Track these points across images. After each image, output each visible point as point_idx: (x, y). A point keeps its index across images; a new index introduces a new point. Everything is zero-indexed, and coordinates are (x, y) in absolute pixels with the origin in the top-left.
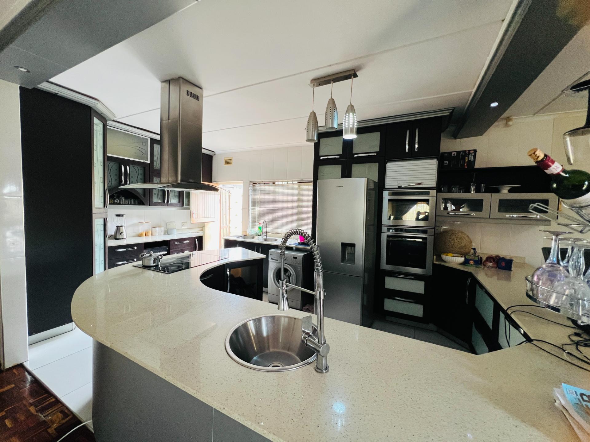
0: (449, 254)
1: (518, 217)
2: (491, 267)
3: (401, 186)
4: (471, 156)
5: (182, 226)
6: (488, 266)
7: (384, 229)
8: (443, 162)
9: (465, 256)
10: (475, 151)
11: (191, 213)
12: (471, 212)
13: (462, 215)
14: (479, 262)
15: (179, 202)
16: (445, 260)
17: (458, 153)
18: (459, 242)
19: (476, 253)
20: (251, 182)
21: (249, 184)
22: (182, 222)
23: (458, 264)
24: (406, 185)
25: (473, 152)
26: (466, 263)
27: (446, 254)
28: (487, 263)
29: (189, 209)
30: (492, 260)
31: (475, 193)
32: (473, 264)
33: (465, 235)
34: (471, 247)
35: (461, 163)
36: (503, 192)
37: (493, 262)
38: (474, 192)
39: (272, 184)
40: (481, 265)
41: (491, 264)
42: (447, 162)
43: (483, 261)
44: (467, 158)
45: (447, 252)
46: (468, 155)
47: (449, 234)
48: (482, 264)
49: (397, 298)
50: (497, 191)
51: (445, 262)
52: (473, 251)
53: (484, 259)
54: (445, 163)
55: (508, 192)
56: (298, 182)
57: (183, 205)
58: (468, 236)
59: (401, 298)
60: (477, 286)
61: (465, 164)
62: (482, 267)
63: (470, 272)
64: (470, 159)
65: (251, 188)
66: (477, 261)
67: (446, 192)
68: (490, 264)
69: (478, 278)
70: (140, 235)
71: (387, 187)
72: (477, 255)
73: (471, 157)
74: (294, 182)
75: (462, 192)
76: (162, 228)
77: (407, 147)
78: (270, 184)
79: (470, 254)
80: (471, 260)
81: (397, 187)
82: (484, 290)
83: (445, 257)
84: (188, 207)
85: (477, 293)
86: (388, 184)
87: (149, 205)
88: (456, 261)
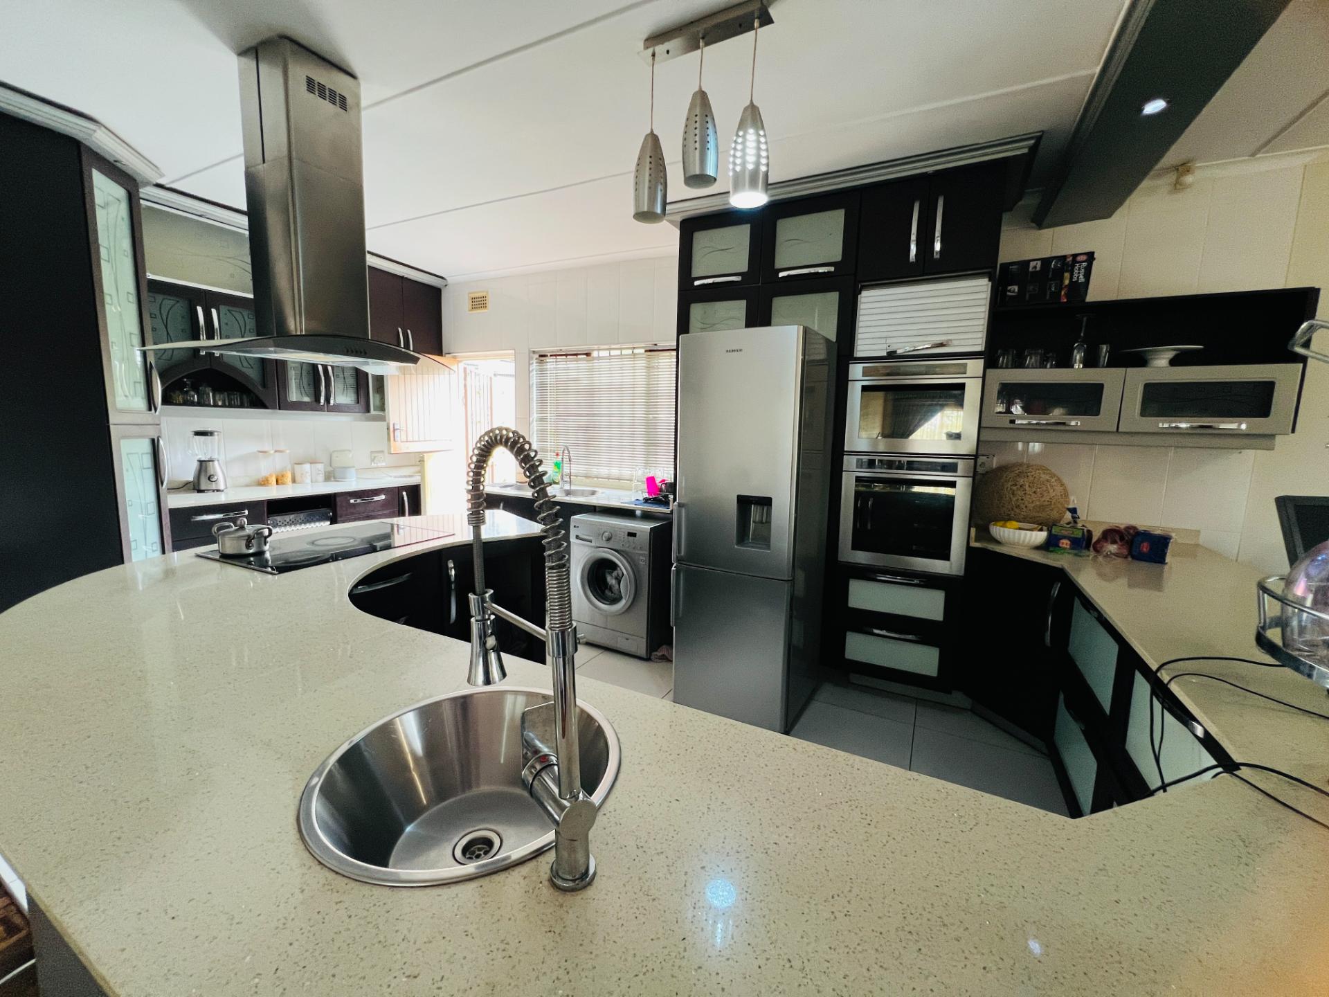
0: (1008, 524)
1: (1192, 428)
2: (1114, 554)
3: (895, 352)
4: (1079, 269)
5: (373, 460)
6: (1105, 553)
7: (850, 462)
8: (1007, 289)
9: (1048, 529)
10: (1091, 256)
11: (388, 429)
12: (1071, 417)
13: (1047, 424)
14: (1084, 543)
15: (358, 402)
16: (998, 537)
17: (1046, 262)
18: (1035, 492)
19: (1078, 520)
20: (534, 352)
21: (530, 358)
22: (372, 452)
23: (1028, 549)
24: (908, 349)
25: (1084, 258)
26: (1050, 545)
27: (1001, 523)
28: (1105, 544)
29: (383, 419)
30: (1117, 538)
31: (1083, 367)
32: (1068, 547)
33: (1053, 475)
34: (1066, 506)
35: (1050, 288)
36: (1156, 366)
37: (1120, 543)
38: (1081, 366)
39: (585, 356)
40: (1089, 550)
41: (1115, 546)
42: (1016, 288)
43: (1094, 539)
44: (1067, 275)
45: (1005, 519)
46: (1070, 268)
47: (1012, 475)
48: (1091, 548)
49: (876, 631)
50: (1141, 362)
51: (998, 542)
52: (1070, 514)
53: (1096, 535)
54: (1010, 291)
55: (1168, 365)
56: (646, 351)
57: (368, 410)
58: (1059, 480)
59: (888, 630)
60: (1077, 602)
61: (1063, 293)
62: (1092, 553)
63: (1060, 567)
64: (1075, 279)
65: (534, 366)
66: (1080, 539)
67: (1010, 366)
68: (1113, 548)
69: (1078, 583)
70: (263, 483)
71: (858, 354)
72: (1079, 526)
73: (1079, 273)
74: (636, 351)
75: (1051, 367)
76: (320, 466)
77: (913, 248)
78: (579, 356)
79: (1062, 523)
80: (1064, 537)
81: (885, 354)
82: (1096, 614)
83: (998, 531)
84: (381, 413)
85: (1074, 618)
86: (862, 349)
87: (280, 409)
88: (1024, 541)
